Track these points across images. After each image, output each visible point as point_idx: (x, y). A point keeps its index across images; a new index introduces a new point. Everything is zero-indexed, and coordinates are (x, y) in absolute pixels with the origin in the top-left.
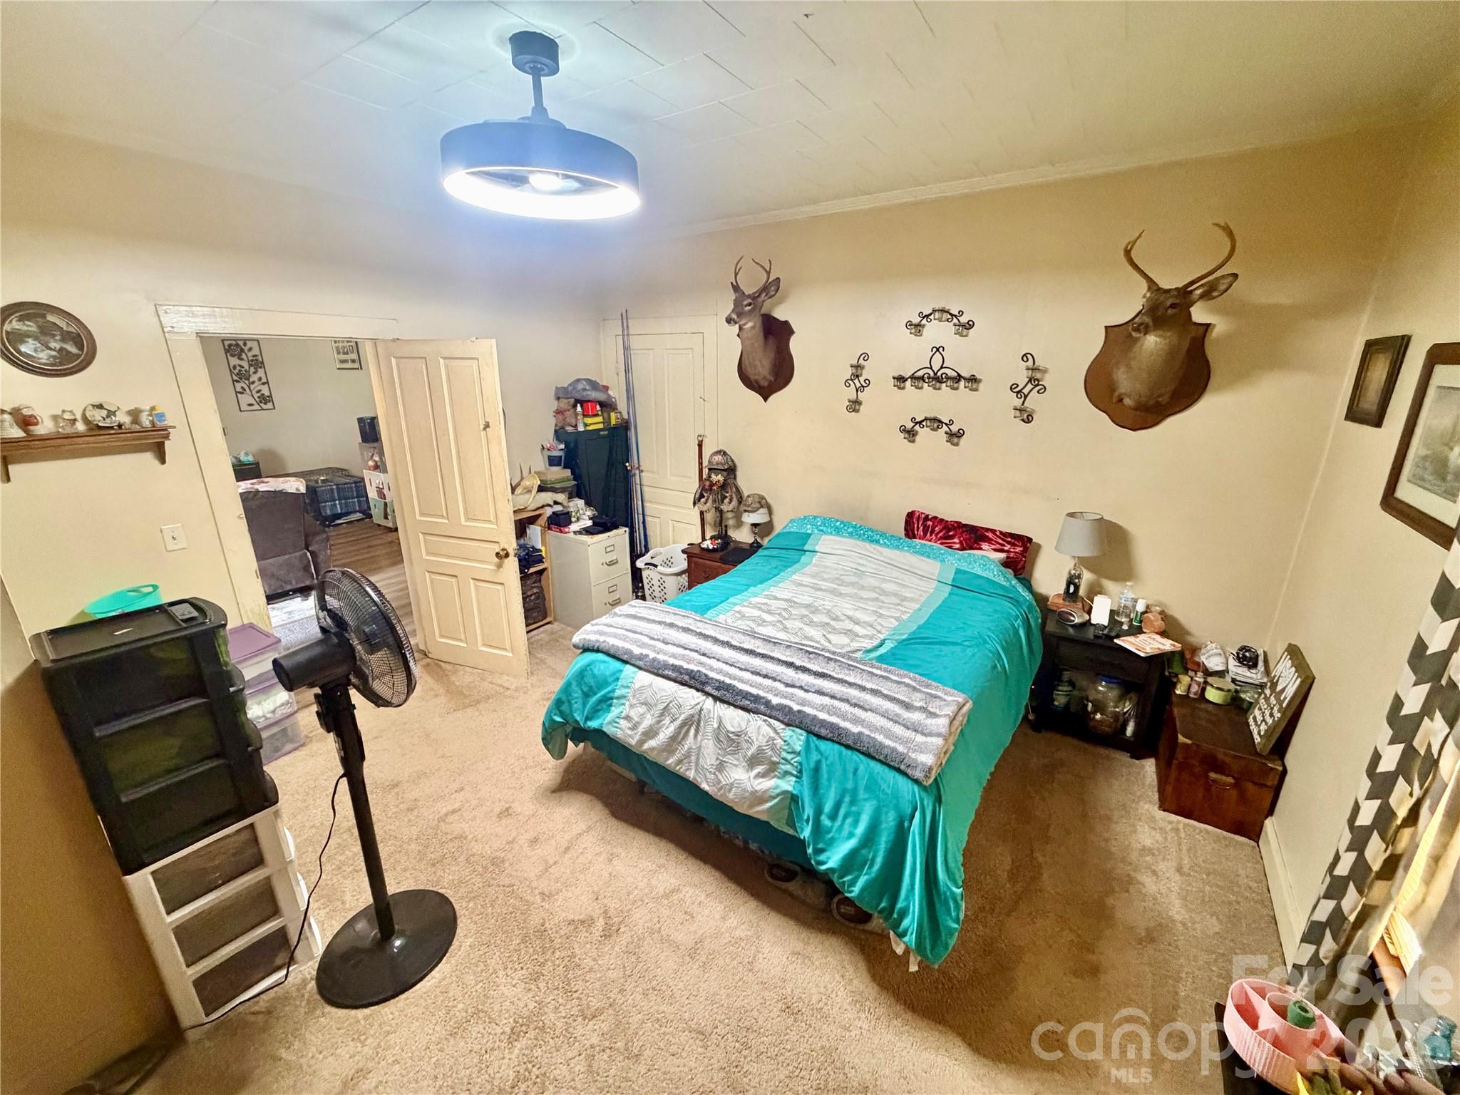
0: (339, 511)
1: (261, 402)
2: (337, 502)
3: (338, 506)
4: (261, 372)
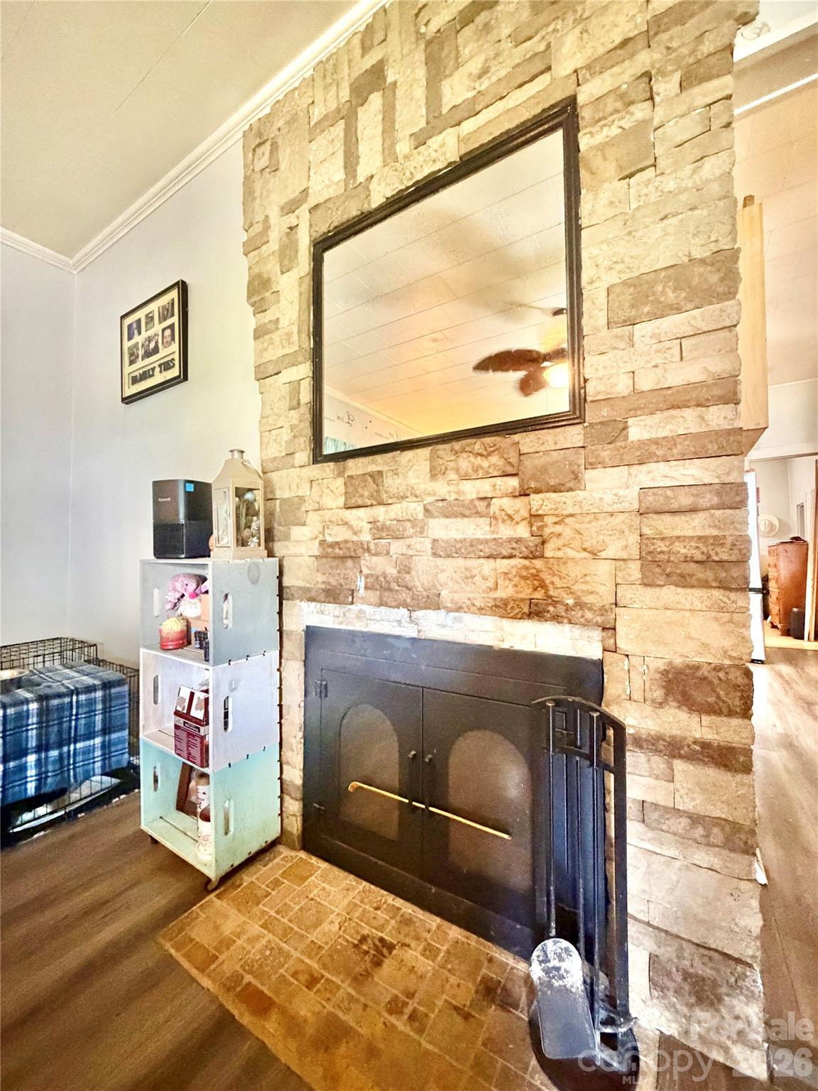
0: (32, 788)
2: (32, 759)
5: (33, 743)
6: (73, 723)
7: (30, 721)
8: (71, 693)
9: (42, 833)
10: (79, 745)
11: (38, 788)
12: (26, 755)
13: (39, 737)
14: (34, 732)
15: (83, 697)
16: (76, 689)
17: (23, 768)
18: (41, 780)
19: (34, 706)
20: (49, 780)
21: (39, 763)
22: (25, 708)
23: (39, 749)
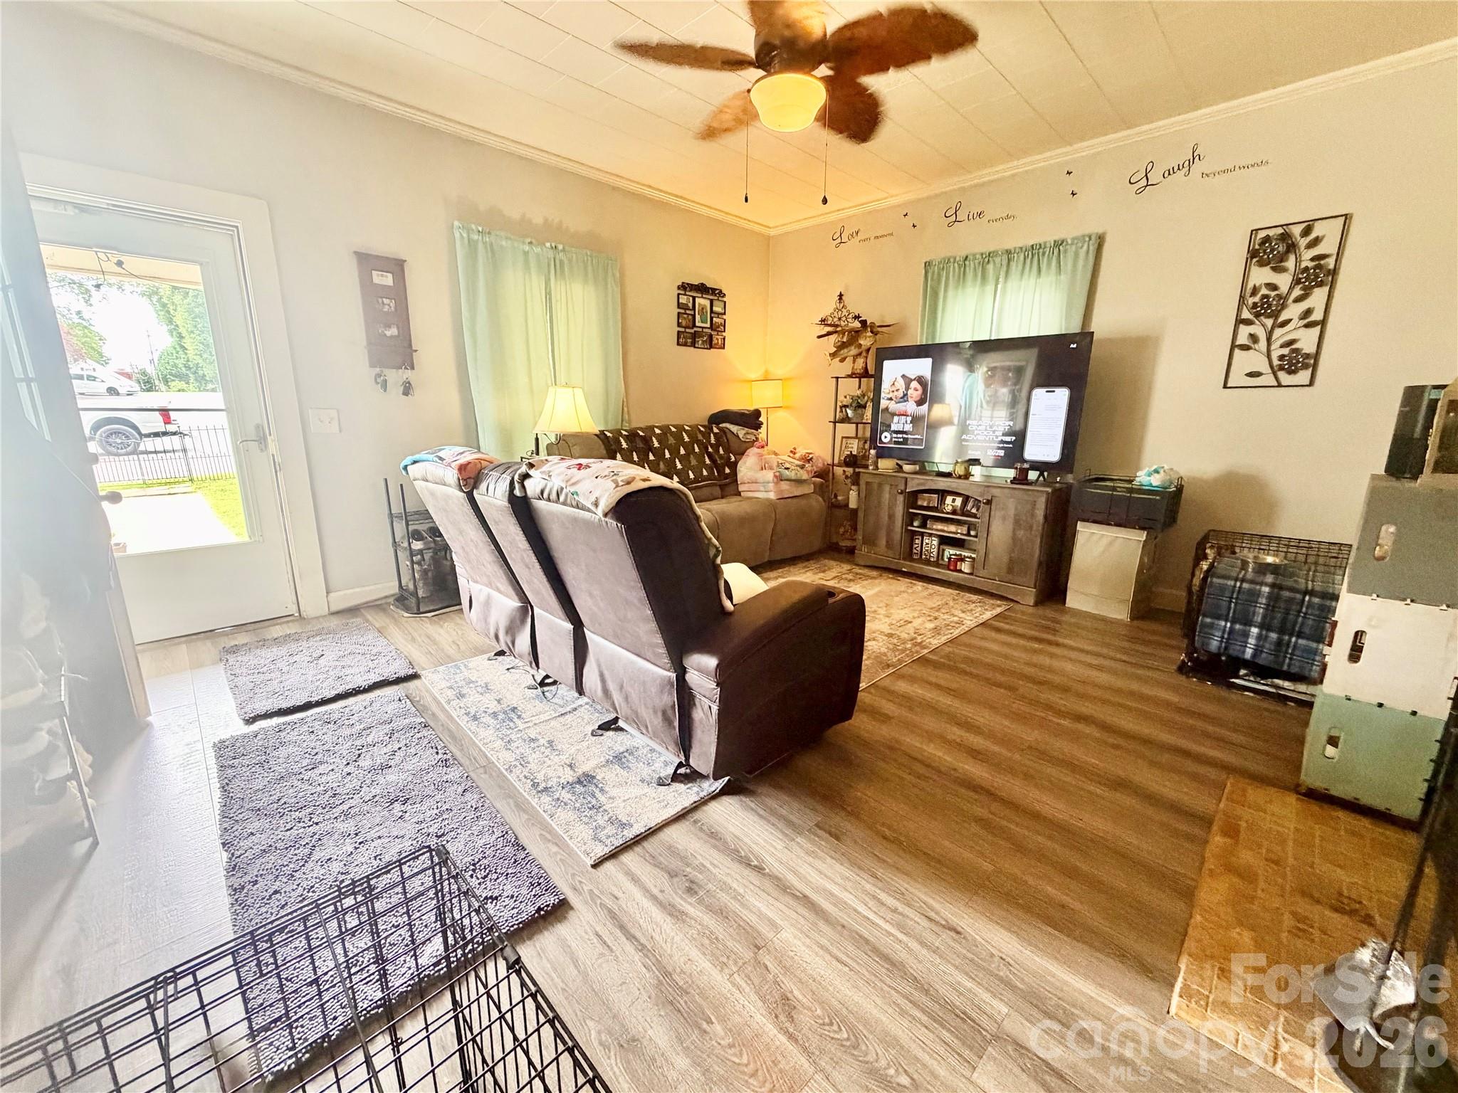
0: (1249, 653)
1: (1281, 368)
2: (1255, 630)
3: (1252, 641)
4: (1318, 297)
5: (1258, 619)
6: (1300, 619)
7: (1260, 600)
8: (1306, 592)
9: (1251, 694)
10: (1301, 641)
11: (1254, 655)
12: (1251, 626)
13: (1264, 617)
14: (1261, 611)
15: (1316, 600)
16: (1312, 590)
17: (1246, 635)
18: (1258, 651)
19: (1266, 589)
20: (1264, 655)
21: (1259, 637)
22: (1258, 587)
23: (1261, 626)
